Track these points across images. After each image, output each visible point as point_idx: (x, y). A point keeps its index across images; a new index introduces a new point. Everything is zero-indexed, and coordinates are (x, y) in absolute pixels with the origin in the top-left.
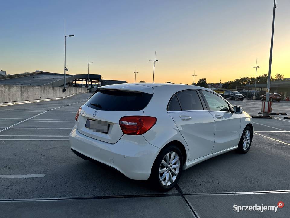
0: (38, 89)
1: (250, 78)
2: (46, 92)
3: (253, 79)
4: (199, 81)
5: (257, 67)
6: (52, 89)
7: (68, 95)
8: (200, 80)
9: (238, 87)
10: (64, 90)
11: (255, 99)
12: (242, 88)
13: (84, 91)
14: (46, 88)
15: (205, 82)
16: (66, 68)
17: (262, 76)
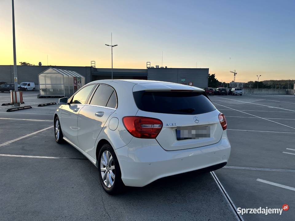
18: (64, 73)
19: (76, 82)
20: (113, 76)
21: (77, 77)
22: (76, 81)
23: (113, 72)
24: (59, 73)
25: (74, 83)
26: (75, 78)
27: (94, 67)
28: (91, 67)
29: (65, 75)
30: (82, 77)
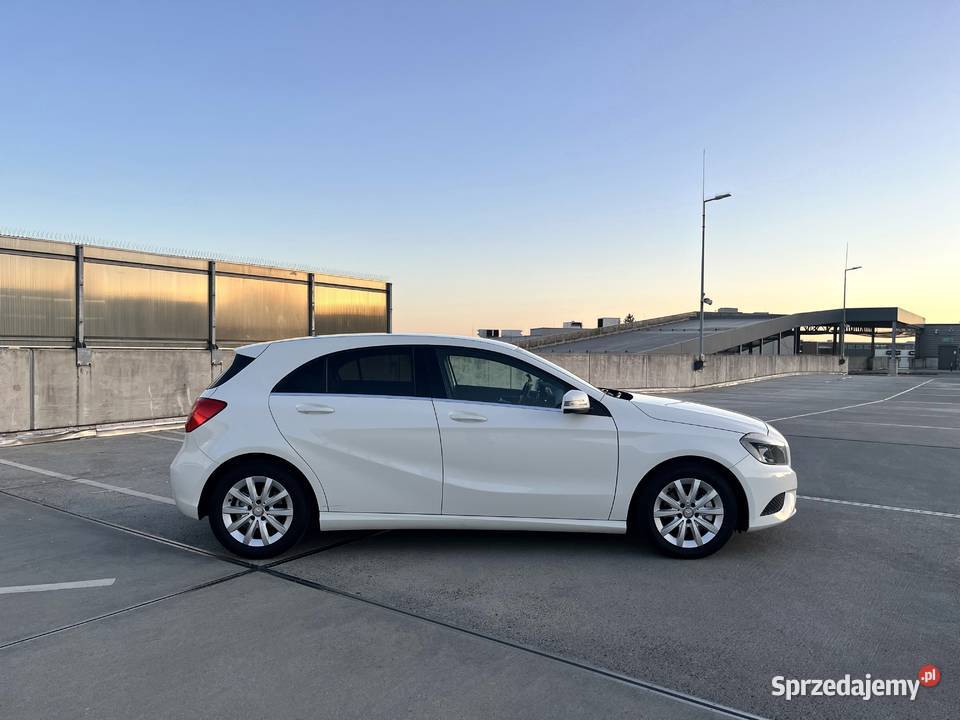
0: (580, 363)
2: (614, 370)
6: (641, 361)
7: (723, 377)
10: (698, 365)
13: (820, 368)
14: (615, 358)
16: (705, 297)
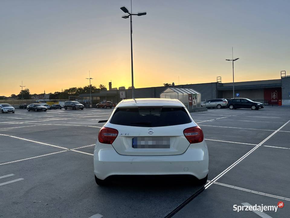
1: (77, 88)
3: (80, 89)
4: (20, 93)
5: (91, 78)
8: (22, 91)
9: (70, 98)
11: (92, 108)
12: (74, 98)
15: (28, 93)
17: (88, 86)
18: (184, 91)
19: (191, 99)
20: (234, 91)
21: (192, 94)
22: (192, 97)
23: (235, 86)
24: (175, 92)
25: (189, 99)
26: (190, 95)
27: (220, 82)
28: (217, 83)
29: (185, 93)
30: (198, 93)
